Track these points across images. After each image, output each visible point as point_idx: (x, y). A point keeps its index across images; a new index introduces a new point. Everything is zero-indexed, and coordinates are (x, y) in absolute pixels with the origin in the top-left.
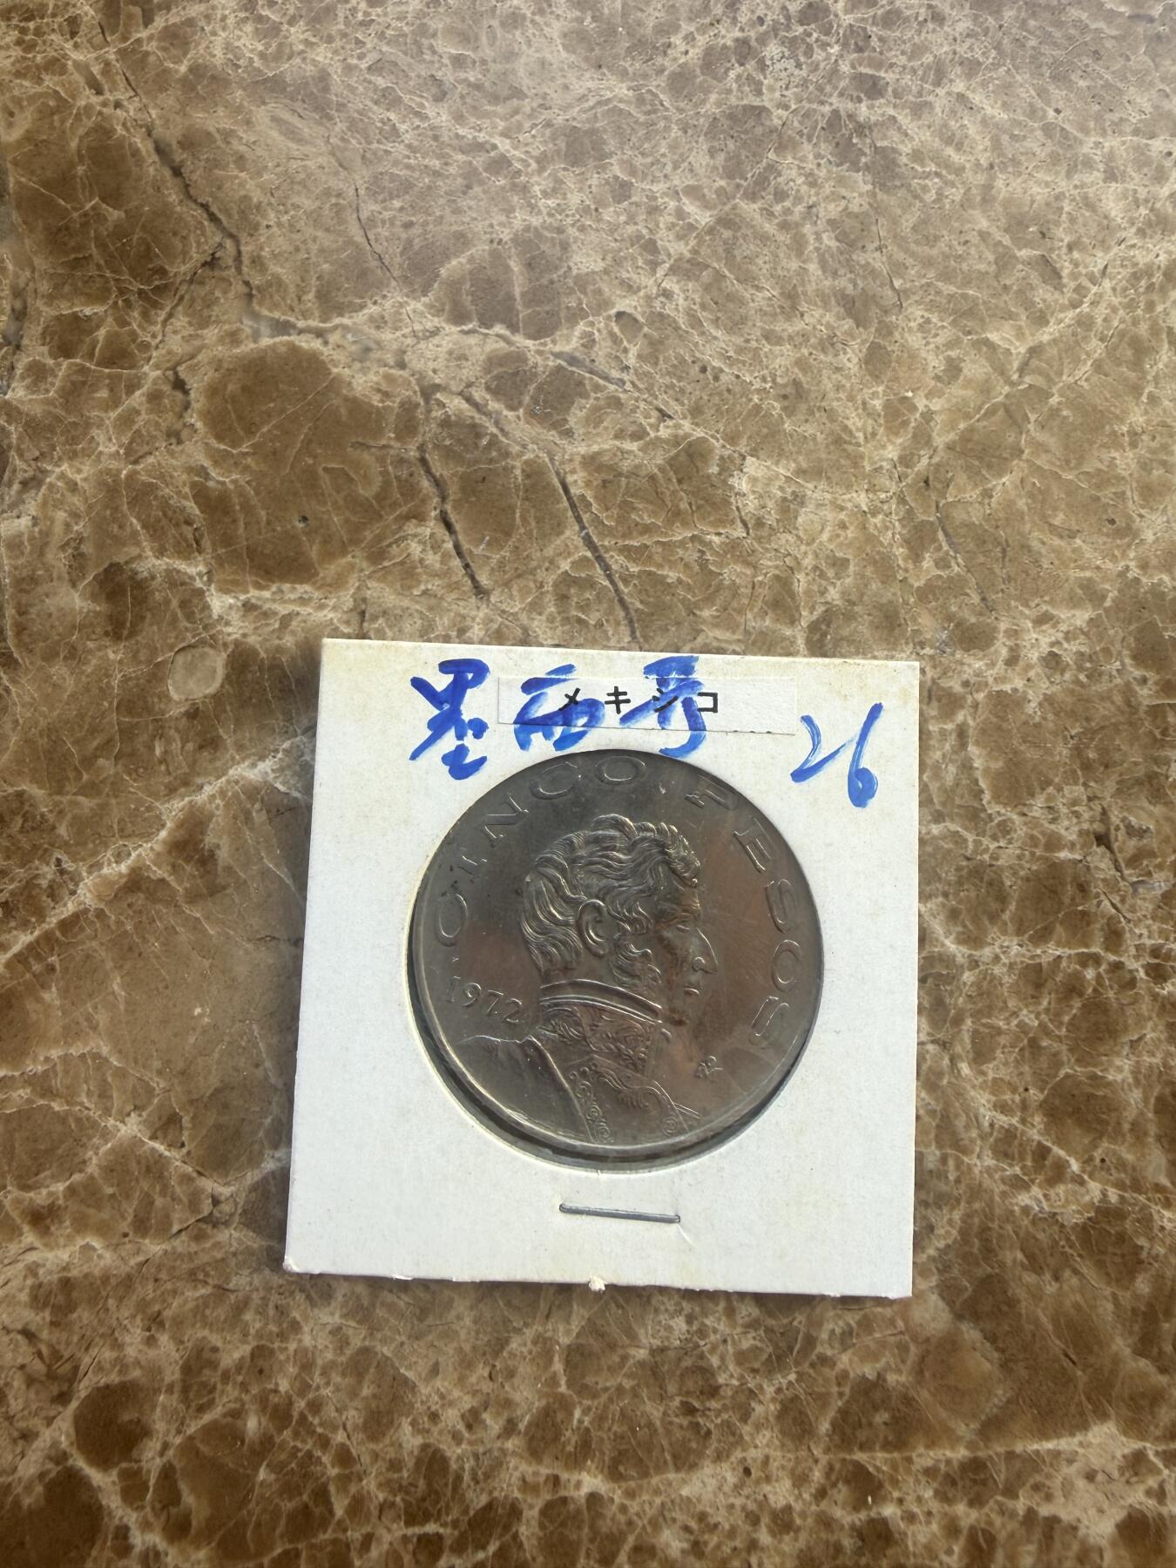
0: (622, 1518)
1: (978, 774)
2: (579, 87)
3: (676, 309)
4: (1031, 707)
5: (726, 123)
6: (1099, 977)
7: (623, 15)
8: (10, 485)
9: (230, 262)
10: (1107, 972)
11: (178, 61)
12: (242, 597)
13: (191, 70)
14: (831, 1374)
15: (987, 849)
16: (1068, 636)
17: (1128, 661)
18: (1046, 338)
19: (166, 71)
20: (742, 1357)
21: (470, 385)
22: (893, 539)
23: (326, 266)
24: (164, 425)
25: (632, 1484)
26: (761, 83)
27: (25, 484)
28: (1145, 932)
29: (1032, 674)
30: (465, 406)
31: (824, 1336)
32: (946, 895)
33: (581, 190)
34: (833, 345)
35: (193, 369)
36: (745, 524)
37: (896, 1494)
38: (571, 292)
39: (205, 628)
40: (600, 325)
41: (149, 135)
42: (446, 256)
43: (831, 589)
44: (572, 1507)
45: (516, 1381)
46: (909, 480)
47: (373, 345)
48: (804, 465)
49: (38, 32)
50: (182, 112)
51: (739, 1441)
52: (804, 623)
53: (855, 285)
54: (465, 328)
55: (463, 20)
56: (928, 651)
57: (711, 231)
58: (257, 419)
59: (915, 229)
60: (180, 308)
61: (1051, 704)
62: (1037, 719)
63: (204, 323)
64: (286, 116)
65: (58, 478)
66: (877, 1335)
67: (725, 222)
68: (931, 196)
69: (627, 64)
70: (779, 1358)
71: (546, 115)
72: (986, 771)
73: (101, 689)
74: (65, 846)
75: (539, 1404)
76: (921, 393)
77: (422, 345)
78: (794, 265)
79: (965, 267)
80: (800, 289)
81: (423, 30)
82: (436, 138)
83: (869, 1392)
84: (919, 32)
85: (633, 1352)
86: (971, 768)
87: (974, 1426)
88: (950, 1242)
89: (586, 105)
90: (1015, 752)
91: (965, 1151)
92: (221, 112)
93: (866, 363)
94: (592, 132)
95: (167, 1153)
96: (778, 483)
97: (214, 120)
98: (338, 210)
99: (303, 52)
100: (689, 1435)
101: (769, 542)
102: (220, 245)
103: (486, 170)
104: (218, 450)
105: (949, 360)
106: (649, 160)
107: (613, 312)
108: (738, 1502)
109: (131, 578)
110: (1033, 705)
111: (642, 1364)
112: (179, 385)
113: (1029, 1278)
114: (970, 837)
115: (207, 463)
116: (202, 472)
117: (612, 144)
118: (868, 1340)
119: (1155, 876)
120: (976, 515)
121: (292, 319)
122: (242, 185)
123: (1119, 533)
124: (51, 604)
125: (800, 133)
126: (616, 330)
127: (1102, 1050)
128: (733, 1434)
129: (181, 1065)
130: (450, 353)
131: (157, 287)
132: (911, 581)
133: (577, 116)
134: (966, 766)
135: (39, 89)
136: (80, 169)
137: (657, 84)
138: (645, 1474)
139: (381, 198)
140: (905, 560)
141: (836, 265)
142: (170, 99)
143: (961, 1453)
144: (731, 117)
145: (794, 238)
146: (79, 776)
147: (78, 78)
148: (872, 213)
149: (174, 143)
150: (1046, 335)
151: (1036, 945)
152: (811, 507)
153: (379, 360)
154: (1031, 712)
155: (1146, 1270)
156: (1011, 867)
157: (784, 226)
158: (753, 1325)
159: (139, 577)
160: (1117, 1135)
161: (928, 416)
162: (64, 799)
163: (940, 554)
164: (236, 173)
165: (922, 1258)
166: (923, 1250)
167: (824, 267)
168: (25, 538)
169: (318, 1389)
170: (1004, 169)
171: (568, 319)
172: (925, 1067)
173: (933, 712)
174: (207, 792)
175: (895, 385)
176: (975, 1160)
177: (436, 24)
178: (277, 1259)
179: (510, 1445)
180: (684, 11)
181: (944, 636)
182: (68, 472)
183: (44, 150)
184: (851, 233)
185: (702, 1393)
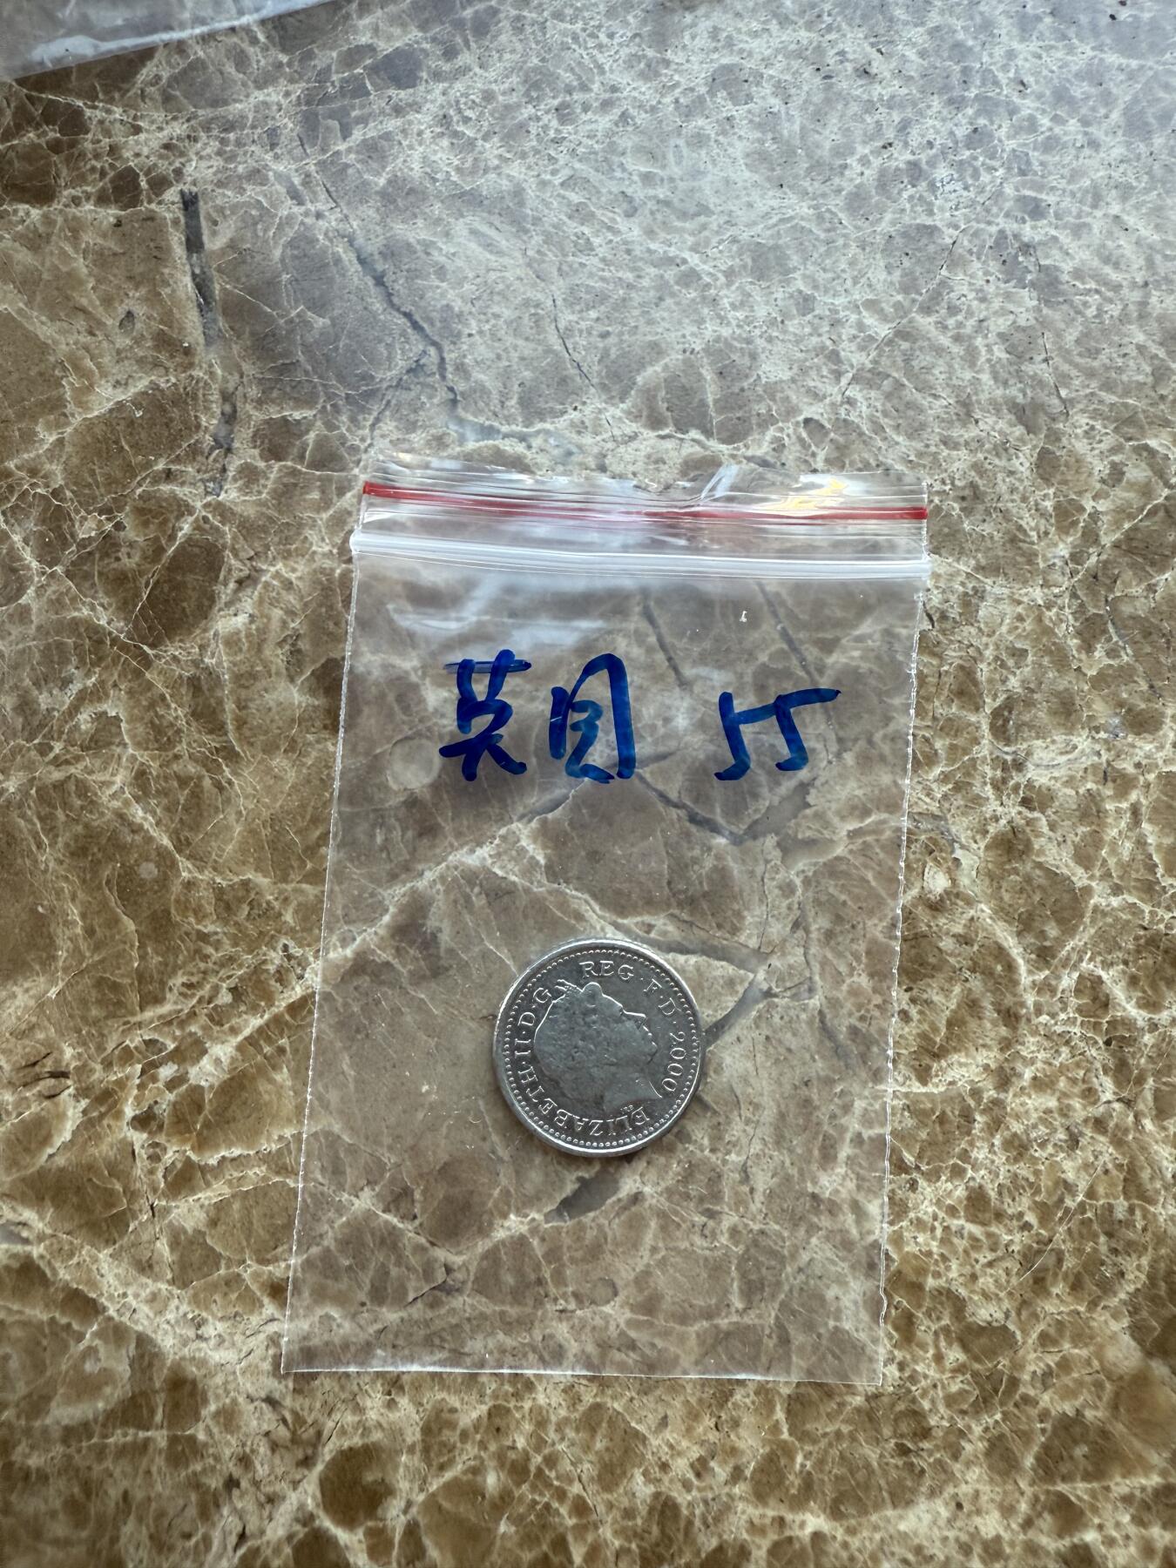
0: (844, 1555)
1: (1152, 850)
2: (761, 206)
3: (860, 415)
5: (899, 240)
7: (802, 138)
8: (226, 584)
9: (435, 369)
11: (378, 174)
13: (389, 182)
14: (1034, 1412)
15: (1162, 920)
19: (365, 183)
20: (951, 1400)
22: (1066, 631)
23: (527, 374)
25: (853, 1522)
26: (930, 204)
27: (240, 582)
31: (1026, 1377)
32: (1126, 963)
33: (767, 303)
34: (1006, 450)
36: (930, 616)
37: (1097, 1521)
38: (760, 399)
39: (421, 721)
40: (789, 430)
41: (351, 242)
42: (642, 365)
43: (1011, 677)
44: (797, 1546)
45: (741, 1431)
46: (1080, 577)
47: (575, 450)
48: (983, 562)
49: (239, 143)
50: (383, 223)
51: (950, 1477)
52: (988, 711)
53: (1025, 395)
54: (661, 433)
55: (651, 139)
56: (1103, 735)
57: (890, 342)
59: (1077, 341)
60: (388, 413)
63: (412, 427)
64: (484, 228)
65: (274, 577)
66: (1075, 1375)
67: (902, 334)
68: (1091, 312)
69: (806, 184)
70: (985, 1401)
71: (732, 231)
72: (1159, 847)
73: (322, 780)
74: (291, 932)
75: (763, 1451)
76: (1089, 495)
77: (622, 449)
78: (968, 375)
79: (1125, 378)
80: (974, 398)
81: (612, 148)
82: (628, 252)
83: (1069, 1427)
84: (1077, 157)
85: (849, 1399)
86: (1145, 844)
87: (1166, 1455)
88: (1139, 1286)
89: (771, 222)
91: (1151, 1201)
92: (420, 222)
93: (1038, 467)
94: (776, 247)
95: (401, 1225)
96: (962, 578)
97: (413, 232)
99: (497, 167)
100: (905, 1474)
101: (953, 633)
102: (424, 352)
103: (677, 283)
105: (1114, 465)
106: (830, 275)
107: (801, 418)
108: (951, 1534)
111: (858, 1410)
114: (1147, 908)
117: (795, 260)
118: (1067, 1380)
120: (1141, 607)
121: (496, 424)
122: (443, 295)
124: (270, 699)
125: (971, 253)
126: (804, 435)
128: (945, 1471)
129: (410, 1141)
130: (649, 457)
131: (365, 393)
132: (1084, 670)
133: (761, 233)
134: (1141, 843)
135: (241, 199)
136: (285, 277)
137: (836, 203)
138: (864, 1511)
139: (578, 308)
140: (1079, 651)
141: (1006, 376)
142: (370, 211)
143: (1155, 1480)
144: (905, 235)
145: (967, 350)
146: (303, 864)
147: (281, 189)
148: (1038, 327)
149: (376, 253)
152: (990, 601)
153: (580, 464)
157: (957, 339)
158: (960, 1369)
159: (356, 672)
161: (1095, 516)
162: (289, 887)
163: (1110, 645)
164: (437, 283)
165: (1114, 1302)
166: (1115, 1294)
167: (995, 377)
168: (243, 635)
169: (553, 1444)
170: (1157, 285)
171: (759, 425)
172: (1112, 1124)
173: (1109, 792)
174: (428, 878)
175: (1064, 488)
176: (1160, 1209)
177: (626, 142)
178: (510, 1324)
179: (737, 1490)
180: (858, 134)
181: (1117, 721)
182: (283, 571)
183: (249, 259)
184: (1020, 345)
185: (915, 1434)
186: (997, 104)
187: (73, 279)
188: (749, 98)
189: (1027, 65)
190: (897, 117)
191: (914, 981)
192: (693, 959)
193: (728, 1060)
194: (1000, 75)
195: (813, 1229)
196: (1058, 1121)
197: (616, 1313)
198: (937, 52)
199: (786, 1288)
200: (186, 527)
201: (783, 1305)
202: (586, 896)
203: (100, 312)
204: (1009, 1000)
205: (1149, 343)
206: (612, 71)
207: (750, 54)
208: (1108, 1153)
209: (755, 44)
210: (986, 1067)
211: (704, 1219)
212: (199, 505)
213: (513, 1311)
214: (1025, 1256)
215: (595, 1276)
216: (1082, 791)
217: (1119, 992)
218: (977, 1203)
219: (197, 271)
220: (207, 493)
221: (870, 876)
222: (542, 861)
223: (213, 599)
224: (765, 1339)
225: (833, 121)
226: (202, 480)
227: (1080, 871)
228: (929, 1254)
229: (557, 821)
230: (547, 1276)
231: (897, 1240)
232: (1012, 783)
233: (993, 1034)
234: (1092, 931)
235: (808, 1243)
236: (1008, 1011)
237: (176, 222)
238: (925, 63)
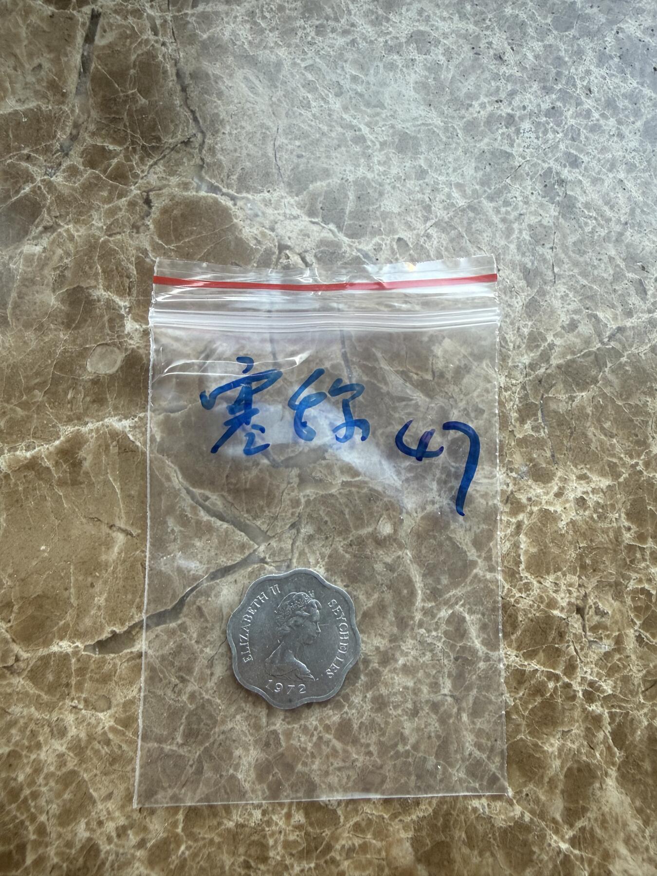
1: (521, 552)
2: (414, 113)
3: (432, 246)
4: (562, 524)
5: (487, 154)
6: (556, 688)
7: (451, 82)
8: (37, 227)
9: (197, 146)
10: (561, 687)
11: (204, 32)
12: (144, 326)
13: (209, 38)
14: (335, 871)
15: (513, 596)
16: (594, 491)
17: (623, 515)
18: (629, 324)
19: (195, 35)
20: (287, 845)
21: (306, 251)
22: (512, 407)
23: (248, 164)
24: (132, 221)
26: (513, 141)
27: (46, 228)
28: (589, 671)
29: (567, 505)
30: (300, 261)
31: (338, 847)
32: (483, 615)
33: (399, 167)
34: (511, 292)
35: (158, 196)
36: (433, 373)
38: (377, 219)
39: (118, 337)
40: (387, 242)
41: (176, 65)
42: (315, 179)
45: (154, 818)
46: (531, 378)
47: (260, 213)
50: (197, 59)
52: (449, 438)
53: (533, 263)
54: (313, 220)
55: (364, 58)
56: (514, 474)
57: (463, 210)
58: (184, 234)
59: (574, 244)
60: (162, 161)
61: (573, 526)
62: (563, 532)
63: (172, 173)
64: (253, 78)
65: (65, 231)
66: (369, 856)
67: (471, 207)
68: (588, 229)
69: (445, 108)
70: (308, 852)
71: (393, 121)
72: (526, 552)
73: (49, 352)
75: (162, 835)
76: (552, 333)
77: (287, 222)
78: (503, 242)
79: (596, 273)
80: (502, 257)
81: (341, 57)
82: (330, 115)
84: (608, 140)
85: (225, 821)
86: (518, 547)
88: (426, 815)
89: (417, 123)
90: (546, 546)
91: (451, 765)
92: (218, 65)
93: (527, 307)
94: (415, 138)
96: (459, 357)
97: (213, 69)
98: (264, 137)
99: (272, 48)
101: (444, 387)
102: (195, 135)
103: (351, 140)
104: (158, 243)
105: (572, 320)
106: (442, 162)
107: (396, 237)
109: (87, 297)
110: (564, 523)
111: (229, 830)
112: (148, 202)
113: (465, 850)
114: (507, 586)
115: (149, 248)
116: (145, 252)
117: (423, 148)
118: (362, 858)
119: (604, 641)
120: (562, 408)
121: (221, 186)
122: (216, 107)
123: (638, 443)
124: (38, 297)
125: (528, 174)
126: (395, 247)
127: (545, 730)
130: (301, 231)
131: (153, 147)
132: (515, 433)
133: (409, 128)
134: (516, 546)
135: (124, 22)
136: (132, 71)
137: (458, 124)
139: (290, 137)
140: (516, 420)
141: (526, 250)
142: (193, 50)
144: (492, 153)
145: (507, 228)
146: (22, 396)
147: (149, 25)
148: (553, 228)
149: (188, 73)
150: (628, 323)
151: (526, 659)
152: (472, 375)
153: (261, 223)
154: (561, 526)
155: (533, 866)
156: (524, 610)
157: (504, 220)
158: (299, 827)
159: (91, 298)
160: (539, 782)
161: (552, 346)
162: (9, 406)
163: (536, 424)
164: (216, 99)
165: (408, 819)
166: (410, 815)
167: (519, 248)
168: (36, 257)
169: (40, 786)
170: (632, 227)
171: (371, 233)
172: (442, 709)
173: (507, 510)
174: (89, 427)
175: (539, 324)
176: (455, 772)
177: (349, 56)
178: (41, 704)
179: (138, 854)
180: (484, 91)
181: (525, 469)
182: (72, 231)
183: (116, 55)
184: (539, 235)
185: (258, 858)
186: (571, 97)
187: (16, 38)
188: (428, 52)
189: (596, 81)
190: (510, 87)
191: (352, 582)
192: (225, 525)
193: (225, 592)
194: (578, 82)
195: (240, 710)
196: (410, 697)
197: (105, 719)
198: (545, 59)
199: (211, 740)
200: (27, 189)
201: (206, 750)
202: (176, 468)
203: (24, 59)
204: (405, 613)
205: (617, 257)
206: (355, 15)
207: (437, 29)
208: (434, 725)
209: (442, 25)
210: (377, 648)
211: (177, 681)
212: (39, 179)
213: (45, 697)
214: (362, 771)
215: (101, 693)
216: (490, 503)
217: (473, 631)
218: (344, 730)
219: (85, 54)
220: (46, 174)
221: (347, 511)
222: (158, 440)
223: (26, 232)
224: (188, 767)
225: (472, 79)
226: (45, 166)
227: (474, 551)
228: (305, 750)
229: (176, 420)
230: (73, 683)
231: (288, 734)
232: (450, 485)
233: (388, 630)
234: (469, 589)
235: (234, 717)
236: (402, 619)
237: (84, 24)
238: (537, 63)
